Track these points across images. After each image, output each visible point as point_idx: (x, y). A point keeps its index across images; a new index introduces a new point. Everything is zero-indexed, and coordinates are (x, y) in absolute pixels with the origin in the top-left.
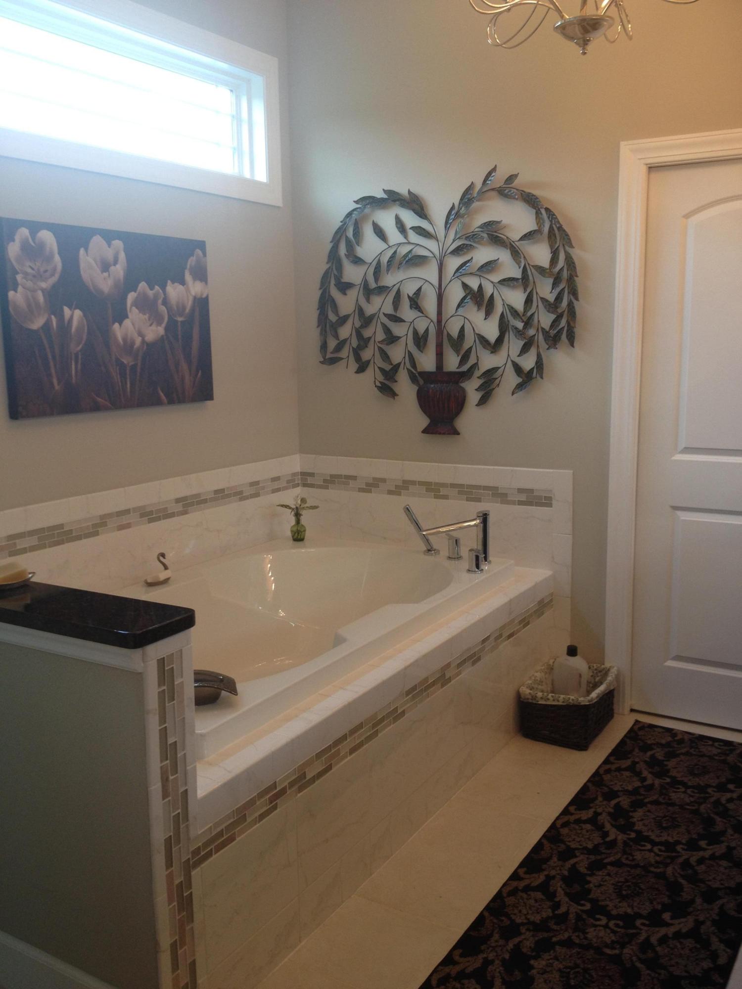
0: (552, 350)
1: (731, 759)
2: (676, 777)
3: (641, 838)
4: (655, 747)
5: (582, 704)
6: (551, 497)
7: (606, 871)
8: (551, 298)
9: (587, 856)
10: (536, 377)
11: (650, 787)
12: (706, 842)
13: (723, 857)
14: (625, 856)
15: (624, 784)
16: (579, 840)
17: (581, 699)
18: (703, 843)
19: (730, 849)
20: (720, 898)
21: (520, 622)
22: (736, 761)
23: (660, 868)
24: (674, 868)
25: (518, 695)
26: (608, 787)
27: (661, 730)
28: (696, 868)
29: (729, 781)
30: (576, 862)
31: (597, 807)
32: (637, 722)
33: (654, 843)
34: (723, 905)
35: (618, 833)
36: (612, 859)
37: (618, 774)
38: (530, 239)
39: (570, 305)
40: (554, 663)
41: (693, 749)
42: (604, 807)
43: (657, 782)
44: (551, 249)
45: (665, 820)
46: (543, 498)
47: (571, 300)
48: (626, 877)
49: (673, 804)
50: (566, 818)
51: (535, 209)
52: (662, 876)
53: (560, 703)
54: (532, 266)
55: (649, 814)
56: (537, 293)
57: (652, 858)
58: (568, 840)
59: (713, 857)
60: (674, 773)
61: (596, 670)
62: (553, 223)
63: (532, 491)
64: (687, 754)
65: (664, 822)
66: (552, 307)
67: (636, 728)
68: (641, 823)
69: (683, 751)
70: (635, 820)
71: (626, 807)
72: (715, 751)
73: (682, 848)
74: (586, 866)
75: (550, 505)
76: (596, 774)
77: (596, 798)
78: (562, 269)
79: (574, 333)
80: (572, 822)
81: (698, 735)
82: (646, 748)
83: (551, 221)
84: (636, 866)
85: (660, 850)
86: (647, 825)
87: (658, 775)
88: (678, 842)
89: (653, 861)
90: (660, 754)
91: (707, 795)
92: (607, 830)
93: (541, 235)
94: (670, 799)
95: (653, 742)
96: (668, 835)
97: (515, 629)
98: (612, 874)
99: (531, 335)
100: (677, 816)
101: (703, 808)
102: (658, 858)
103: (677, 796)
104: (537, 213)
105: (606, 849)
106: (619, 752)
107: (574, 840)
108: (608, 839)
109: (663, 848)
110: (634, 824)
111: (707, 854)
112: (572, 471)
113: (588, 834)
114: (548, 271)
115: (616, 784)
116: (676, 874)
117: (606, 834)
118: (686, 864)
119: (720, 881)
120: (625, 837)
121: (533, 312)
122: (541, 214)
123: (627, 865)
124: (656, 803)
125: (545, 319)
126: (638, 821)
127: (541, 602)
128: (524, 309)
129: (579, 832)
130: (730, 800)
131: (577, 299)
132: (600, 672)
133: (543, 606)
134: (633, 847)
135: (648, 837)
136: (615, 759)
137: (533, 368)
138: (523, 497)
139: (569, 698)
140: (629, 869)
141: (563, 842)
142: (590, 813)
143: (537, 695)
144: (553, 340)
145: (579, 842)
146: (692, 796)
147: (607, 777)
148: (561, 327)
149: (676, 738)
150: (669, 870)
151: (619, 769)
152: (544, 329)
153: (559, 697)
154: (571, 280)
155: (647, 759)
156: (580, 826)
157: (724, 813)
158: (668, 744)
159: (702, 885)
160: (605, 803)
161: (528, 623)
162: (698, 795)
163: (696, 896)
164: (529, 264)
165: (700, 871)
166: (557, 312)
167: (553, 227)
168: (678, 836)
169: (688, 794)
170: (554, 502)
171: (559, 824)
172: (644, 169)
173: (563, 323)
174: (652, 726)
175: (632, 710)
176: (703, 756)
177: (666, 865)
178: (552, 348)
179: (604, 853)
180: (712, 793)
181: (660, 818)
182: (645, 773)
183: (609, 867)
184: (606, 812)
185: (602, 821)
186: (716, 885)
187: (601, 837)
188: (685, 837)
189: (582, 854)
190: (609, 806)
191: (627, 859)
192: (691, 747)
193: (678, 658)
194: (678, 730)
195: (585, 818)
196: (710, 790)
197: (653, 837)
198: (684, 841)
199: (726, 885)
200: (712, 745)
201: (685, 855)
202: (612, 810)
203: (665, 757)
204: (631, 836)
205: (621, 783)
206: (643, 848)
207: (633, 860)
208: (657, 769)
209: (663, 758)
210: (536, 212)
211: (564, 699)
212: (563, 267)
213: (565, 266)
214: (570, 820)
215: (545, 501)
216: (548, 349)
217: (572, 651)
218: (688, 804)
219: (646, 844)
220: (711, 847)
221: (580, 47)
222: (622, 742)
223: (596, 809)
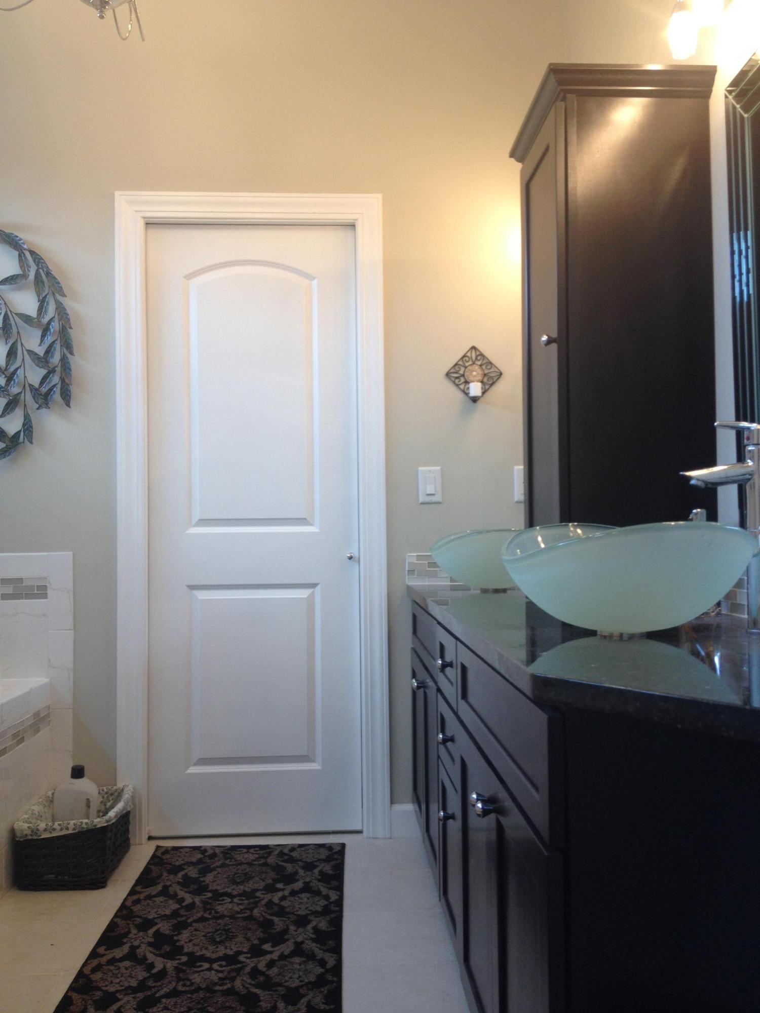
0: (44, 411)
1: (271, 860)
2: (217, 890)
3: (194, 960)
4: (186, 867)
5: (99, 826)
6: (46, 586)
7: (162, 1006)
8: (41, 351)
9: (132, 996)
10: (24, 442)
11: (191, 906)
12: (270, 944)
13: (293, 954)
14: (181, 983)
15: (159, 910)
16: (118, 981)
17: (97, 820)
18: (267, 947)
19: (298, 945)
20: (304, 996)
21: (14, 736)
22: (276, 861)
23: (226, 984)
24: (242, 980)
25: (12, 832)
26: (140, 917)
27: (188, 850)
28: (267, 973)
29: (276, 881)
30: (121, 1006)
31: (132, 940)
32: (158, 847)
33: (211, 961)
34: (309, 1001)
35: (166, 960)
36: (165, 990)
37: (149, 901)
38: (12, 284)
39: (64, 361)
40: (53, 794)
41: (228, 860)
42: (141, 938)
43: (197, 899)
44: (39, 297)
45: (218, 935)
46: (36, 587)
47: (64, 355)
48: (189, 1005)
49: (222, 917)
50: (95, 962)
51: (18, 251)
52: (231, 992)
53: (70, 831)
54: (15, 314)
55: (197, 933)
56: (22, 344)
57: (214, 976)
58: (104, 985)
59: (282, 957)
60: (214, 887)
61: (106, 793)
62: (40, 267)
63: (20, 580)
64: (223, 865)
65: (218, 936)
66: (42, 361)
67: (159, 854)
68: (190, 944)
69: (218, 864)
70: (183, 943)
71: (167, 932)
72: (252, 857)
73: (245, 957)
74: (135, 1006)
75: (45, 596)
76: (123, 907)
77: (129, 932)
78: (51, 320)
79: (70, 391)
80: (105, 963)
81: (229, 847)
82: (174, 870)
83: (38, 265)
84: (199, 989)
85: (221, 966)
86: (199, 944)
87: (197, 892)
88: (239, 953)
89: (215, 979)
90: (193, 872)
91: (257, 899)
92: (150, 962)
93: (26, 280)
94: (217, 912)
95: (182, 862)
96: (226, 948)
97: (8, 745)
98: (170, 1007)
99: (16, 393)
100: (230, 926)
101: (256, 912)
102: (220, 975)
103: (225, 907)
104: (20, 256)
105: (155, 981)
106: (145, 879)
107: (112, 982)
108: (155, 971)
109: (224, 963)
110: (182, 947)
111: (275, 956)
112: (72, 553)
113: (128, 971)
114: (36, 320)
115: (149, 912)
116: (247, 986)
117: (151, 966)
118: (255, 971)
119: (298, 979)
120: (175, 963)
121: (18, 366)
122: (26, 258)
123: (186, 992)
124: (202, 920)
125: (34, 375)
126: (186, 943)
127: (37, 714)
128: (6, 363)
129: (117, 972)
130: (283, 898)
131: (72, 353)
132: (112, 794)
133: (40, 720)
134: (188, 971)
135: (202, 956)
136: (142, 888)
137: (20, 431)
138: (9, 590)
139: (82, 823)
140: (189, 996)
141: (99, 989)
142: (126, 949)
143: (38, 827)
144: (43, 398)
145: (119, 983)
146: (241, 904)
147: (137, 908)
148: (53, 383)
149: (207, 854)
150: (238, 983)
151: (149, 897)
152: (32, 386)
153: (69, 824)
154: (64, 333)
155: (180, 880)
156: (116, 966)
157: (281, 912)
158: (200, 861)
159: (279, 988)
160: (141, 934)
161: (22, 740)
162: (247, 901)
163: (276, 1001)
164: (10, 311)
165: (273, 975)
166: (48, 366)
167: (40, 273)
168: (237, 946)
169: (236, 903)
170: (49, 591)
171: (87, 970)
172: (141, 224)
173: (56, 379)
174: (176, 849)
175: (150, 838)
176: (242, 864)
177: (233, 979)
178: (43, 408)
179: (154, 987)
180: (262, 896)
181: (211, 934)
182: (181, 894)
183: (164, 1000)
184: (145, 944)
185: (142, 954)
186: (295, 983)
187: (145, 971)
188: (246, 945)
189: (125, 995)
190: (148, 936)
191: (184, 985)
192: (226, 859)
193: (202, 762)
194: (207, 846)
195: (121, 956)
196: (258, 894)
197: (208, 955)
198: (245, 950)
199: (306, 981)
200: (248, 852)
201: (251, 963)
202: (152, 940)
203: (199, 874)
204: (182, 961)
205: (155, 910)
206: (201, 969)
207: (192, 984)
208: (193, 887)
209: (197, 876)
210: (19, 254)
211: (75, 824)
212: (54, 317)
213: (56, 316)
214: (102, 963)
215: (39, 591)
216: (38, 409)
217: (78, 772)
218: (238, 913)
219: (203, 964)
220: (277, 948)
221: (97, 10)
222: (146, 871)
223: (132, 943)
